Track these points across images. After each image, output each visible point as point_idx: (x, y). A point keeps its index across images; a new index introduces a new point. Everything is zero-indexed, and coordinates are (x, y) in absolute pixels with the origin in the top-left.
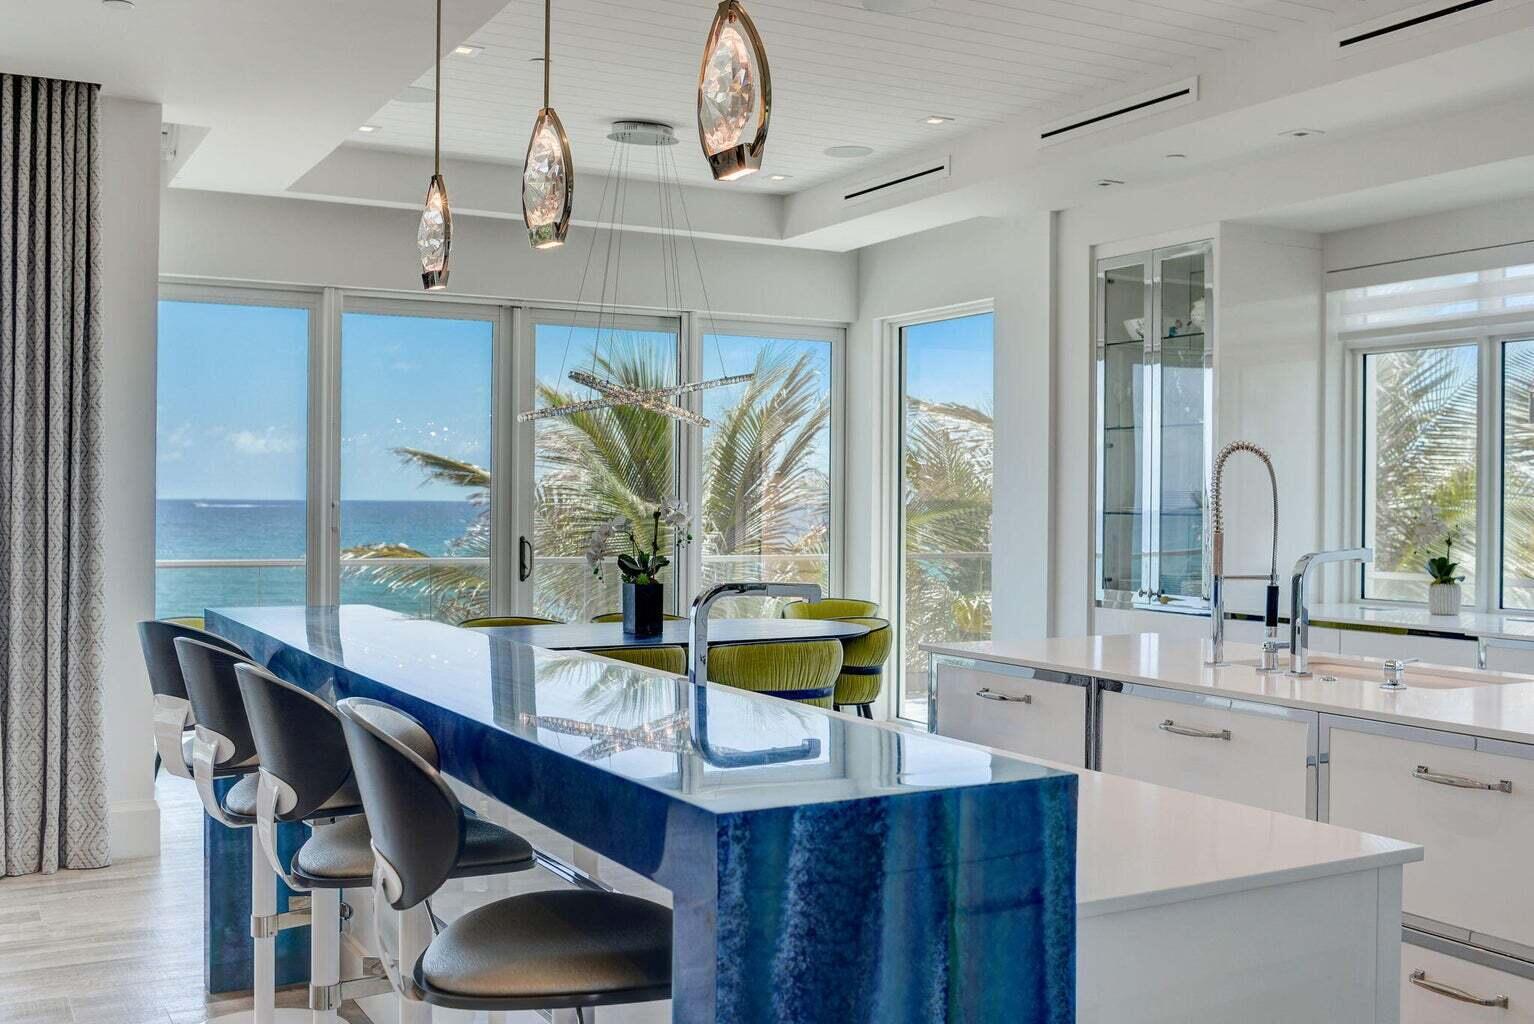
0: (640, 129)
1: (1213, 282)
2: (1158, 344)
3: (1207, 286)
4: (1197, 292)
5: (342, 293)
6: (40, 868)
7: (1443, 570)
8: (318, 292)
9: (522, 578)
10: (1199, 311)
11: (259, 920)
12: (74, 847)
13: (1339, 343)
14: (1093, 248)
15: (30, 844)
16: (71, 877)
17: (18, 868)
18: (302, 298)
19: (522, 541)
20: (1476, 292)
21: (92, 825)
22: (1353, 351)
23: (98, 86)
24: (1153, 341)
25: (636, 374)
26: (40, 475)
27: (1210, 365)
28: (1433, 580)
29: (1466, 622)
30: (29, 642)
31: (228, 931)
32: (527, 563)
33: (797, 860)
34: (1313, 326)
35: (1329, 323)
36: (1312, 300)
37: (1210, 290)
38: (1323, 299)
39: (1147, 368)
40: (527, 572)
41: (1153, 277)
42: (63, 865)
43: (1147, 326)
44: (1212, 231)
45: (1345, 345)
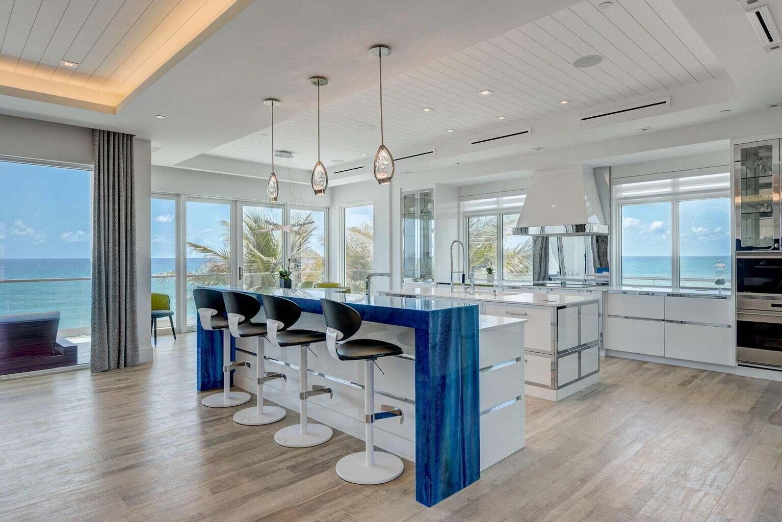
0: (284, 153)
1: (434, 198)
2: (419, 214)
3: (432, 199)
4: (430, 201)
5: (186, 196)
6: (118, 367)
7: (490, 271)
8: (179, 195)
9: (240, 279)
10: (429, 206)
11: (226, 367)
12: (129, 360)
13: (462, 215)
14: (401, 189)
15: (115, 360)
16: (129, 369)
17: (112, 367)
18: (173, 197)
19: (240, 268)
20: (497, 203)
21: (134, 353)
22: (466, 217)
23: (134, 136)
24: (418, 213)
25: (257, 218)
26: (117, 250)
27: (433, 219)
28: (487, 273)
29: (496, 283)
30: (114, 301)
31: (205, 374)
32: (241, 274)
33: (440, 320)
34: (456, 210)
35: (460, 210)
36: (456, 203)
37: (433, 200)
38: (459, 203)
39: (416, 220)
40: (241, 277)
41: (417, 197)
42: (125, 366)
43: (416, 209)
44: (434, 186)
45: (464, 215)
